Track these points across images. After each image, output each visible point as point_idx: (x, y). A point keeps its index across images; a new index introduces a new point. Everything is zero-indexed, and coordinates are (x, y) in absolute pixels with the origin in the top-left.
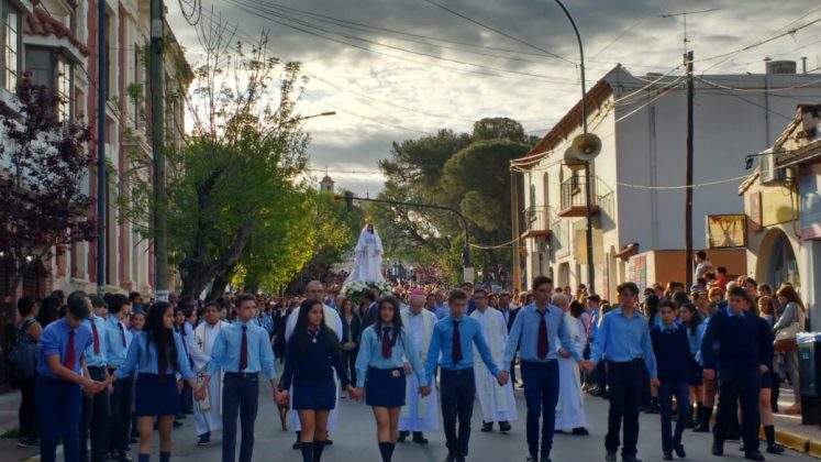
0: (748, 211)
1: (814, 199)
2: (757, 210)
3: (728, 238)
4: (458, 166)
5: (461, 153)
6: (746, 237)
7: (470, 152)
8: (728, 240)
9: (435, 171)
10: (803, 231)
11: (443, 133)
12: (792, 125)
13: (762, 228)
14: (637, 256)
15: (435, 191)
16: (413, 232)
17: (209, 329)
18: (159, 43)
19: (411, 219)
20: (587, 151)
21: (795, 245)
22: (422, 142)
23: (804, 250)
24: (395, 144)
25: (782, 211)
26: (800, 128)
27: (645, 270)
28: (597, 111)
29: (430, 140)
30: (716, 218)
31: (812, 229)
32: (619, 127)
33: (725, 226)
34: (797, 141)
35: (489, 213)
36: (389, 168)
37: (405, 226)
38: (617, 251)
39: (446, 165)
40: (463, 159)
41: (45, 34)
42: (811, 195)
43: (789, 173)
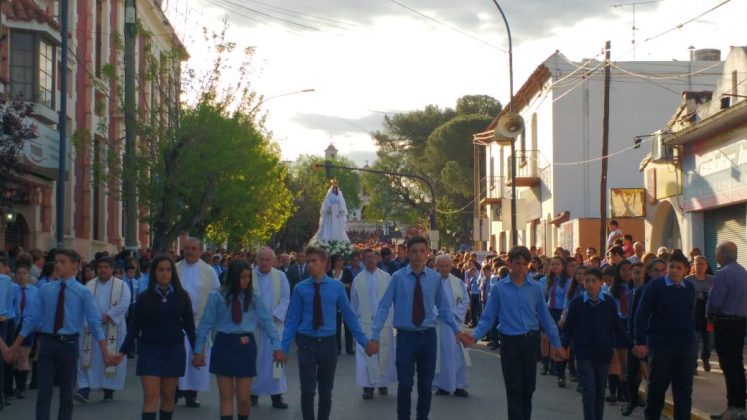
0: (646, 186)
1: (693, 176)
2: (652, 185)
3: (628, 209)
4: (440, 138)
5: (443, 126)
6: (644, 209)
7: (451, 125)
8: (628, 210)
9: (421, 141)
10: (684, 205)
11: (430, 109)
12: (679, 110)
13: (656, 201)
14: (566, 223)
15: (423, 161)
16: (406, 196)
17: (100, 286)
18: (132, 28)
19: (404, 185)
20: (512, 129)
21: (679, 216)
22: (411, 115)
23: (685, 221)
24: (386, 117)
25: (671, 186)
26: (685, 113)
27: (571, 236)
28: (539, 92)
29: (419, 114)
30: (617, 191)
31: (691, 202)
32: (556, 106)
33: (626, 199)
34: (682, 124)
35: (467, 181)
36: (381, 139)
37: (398, 192)
38: (552, 218)
39: (430, 137)
40: (444, 132)
41: (28, 19)
42: (691, 172)
43: (675, 153)
